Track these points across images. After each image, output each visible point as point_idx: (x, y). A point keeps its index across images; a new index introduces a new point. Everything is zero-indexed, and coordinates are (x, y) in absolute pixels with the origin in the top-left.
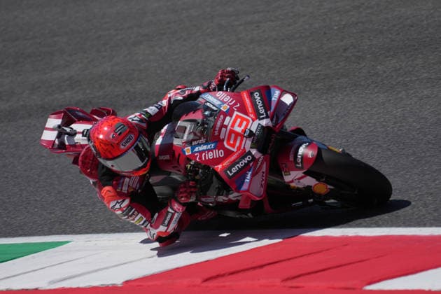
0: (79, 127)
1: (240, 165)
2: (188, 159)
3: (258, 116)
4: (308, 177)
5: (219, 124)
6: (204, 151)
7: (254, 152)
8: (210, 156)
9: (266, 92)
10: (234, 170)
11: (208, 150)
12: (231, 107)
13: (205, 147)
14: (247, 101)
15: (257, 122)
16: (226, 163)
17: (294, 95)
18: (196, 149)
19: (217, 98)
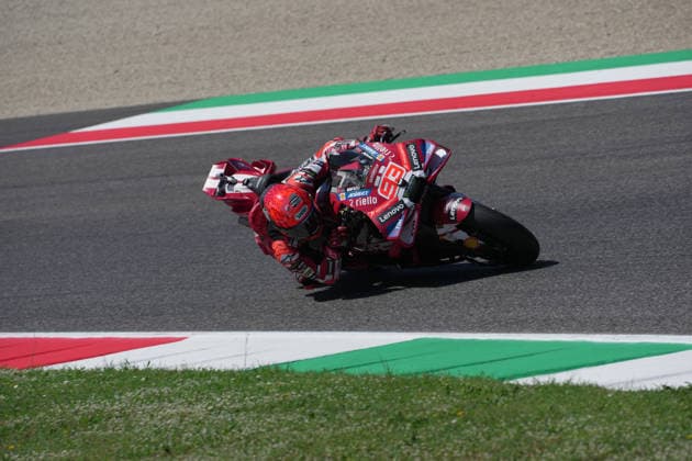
0: (240, 177)
1: (392, 213)
2: (342, 205)
3: (412, 167)
4: (460, 231)
5: (374, 172)
6: (357, 197)
7: (406, 201)
8: (364, 202)
9: (421, 146)
10: (386, 217)
11: (362, 197)
12: (387, 157)
13: (359, 194)
14: (402, 152)
15: (411, 173)
16: (379, 210)
17: (447, 150)
18: (351, 195)
19: (373, 148)
